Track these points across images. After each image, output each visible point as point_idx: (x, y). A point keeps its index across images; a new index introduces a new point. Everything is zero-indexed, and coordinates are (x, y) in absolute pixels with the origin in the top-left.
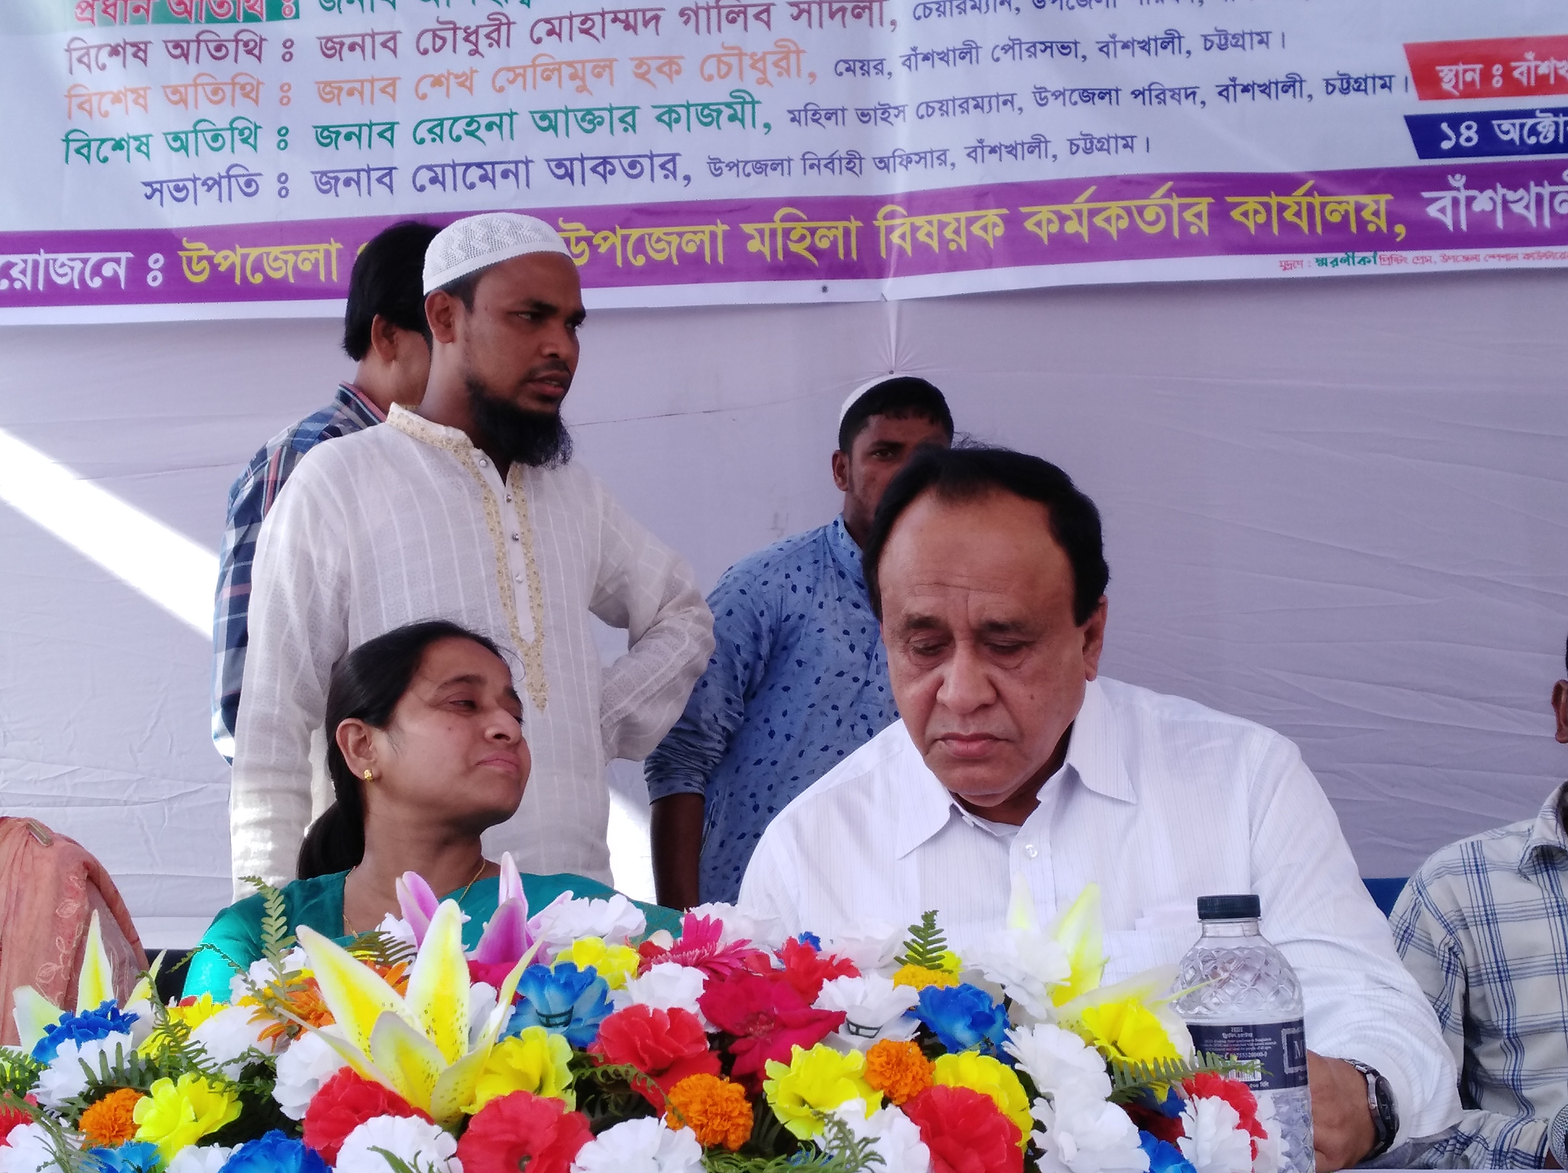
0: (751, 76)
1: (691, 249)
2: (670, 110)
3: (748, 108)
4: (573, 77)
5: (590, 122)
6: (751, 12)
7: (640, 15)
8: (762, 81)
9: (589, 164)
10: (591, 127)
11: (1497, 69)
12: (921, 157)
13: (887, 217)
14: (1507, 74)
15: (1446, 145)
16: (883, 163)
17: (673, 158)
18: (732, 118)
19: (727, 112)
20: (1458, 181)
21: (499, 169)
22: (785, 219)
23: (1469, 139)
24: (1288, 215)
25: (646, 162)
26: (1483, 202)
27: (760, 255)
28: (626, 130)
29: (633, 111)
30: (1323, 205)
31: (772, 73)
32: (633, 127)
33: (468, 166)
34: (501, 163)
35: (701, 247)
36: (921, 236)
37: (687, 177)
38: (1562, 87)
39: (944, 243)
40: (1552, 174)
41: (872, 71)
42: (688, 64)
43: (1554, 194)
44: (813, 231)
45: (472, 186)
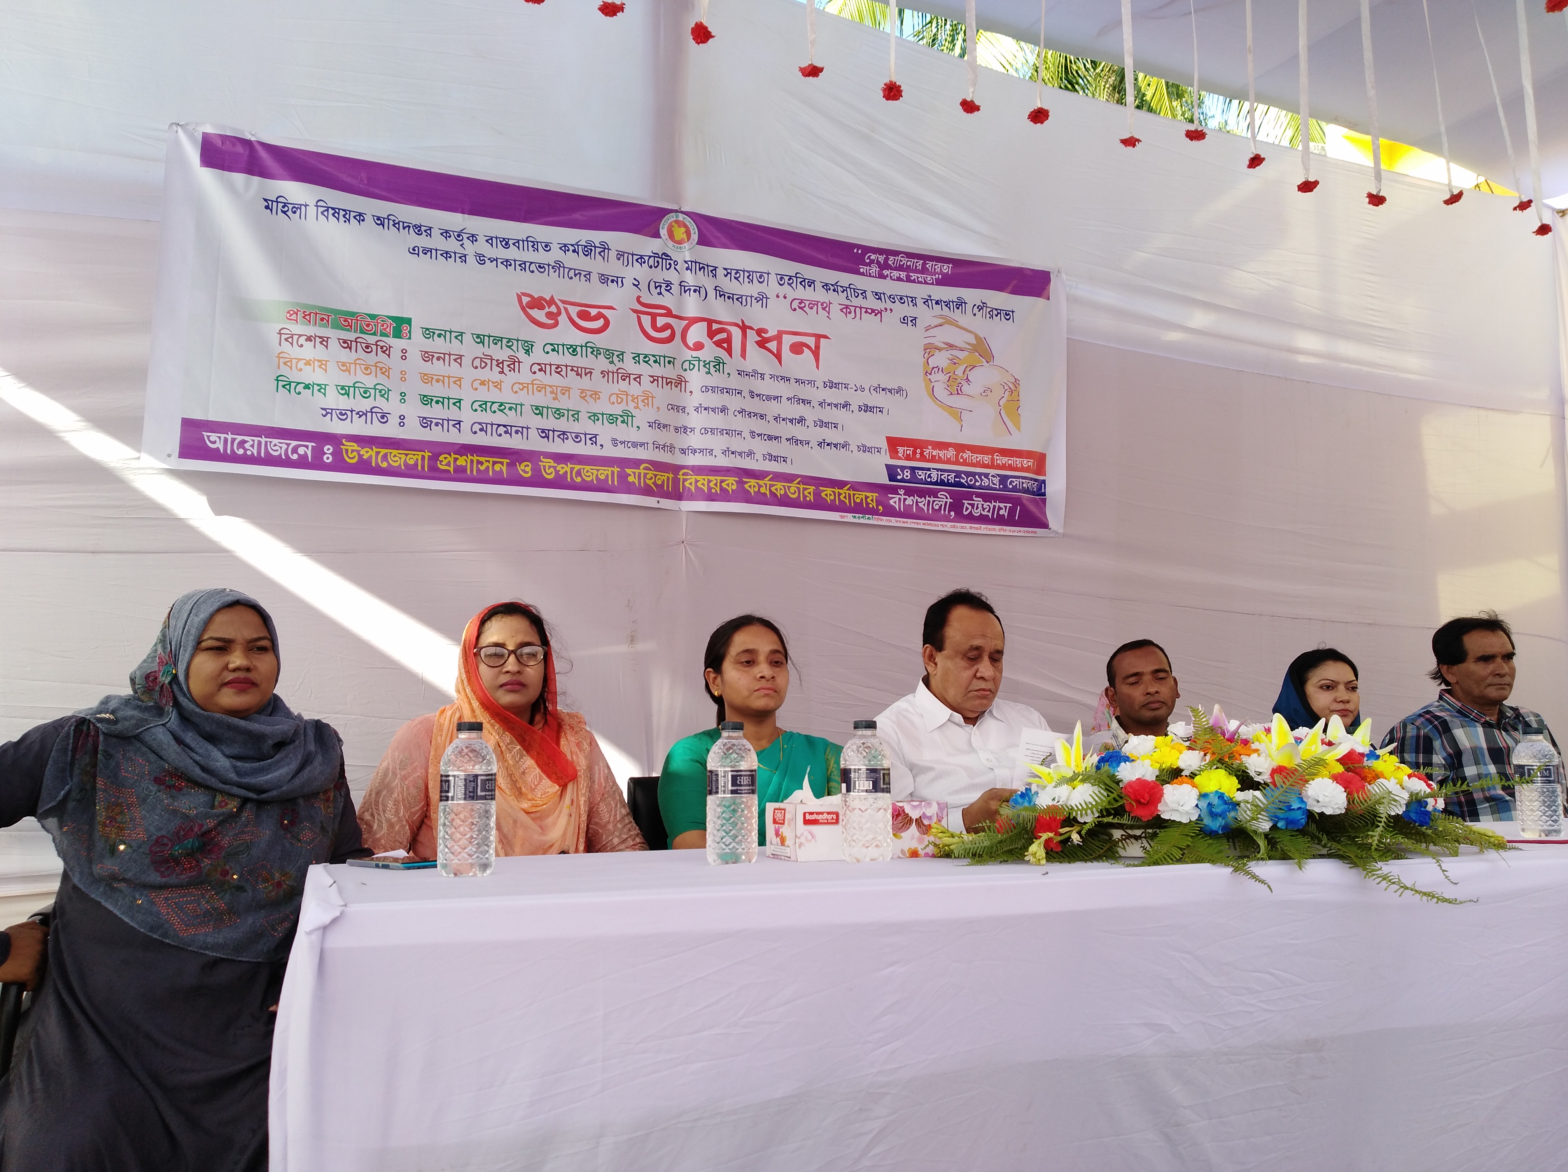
0: (632, 405)
1: (602, 477)
2: (595, 415)
3: (630, 418)
4: (552, 393)
5: (558, 414)
6: (632, 377)
7: (583, 370)
8: (637, 407)
9: (556, 434)
10: (559, 417)
11: (918, 451)
12: (701, 451)
13: (683, 474)
14: (922, 453)
15: (899, 477)
16: (683, 451)
17: (595, 436)
18: (623, 422)
19: (620, 419)
20: (902, 492)
21: (514, 429)
22: (646, 469)
23: (907, 476)
24: (842, 497)
26: (909, 501)
27: (633, 483)
28: (574, 421)
29: (578, 412)
30: (854, 495)
31: (641, 405)
32: (578, 420)
33: (499, 425)
34: (515, 426)
35: (607, 477)
36: (699, 484)
37: (602, 445)
38: (940, 461)
39: (710, 489)
40: (934, 494)
41: (680, 411)
42: (604, 396)
43: (934, 501)
44: (656, 475)
45: (500, 435)
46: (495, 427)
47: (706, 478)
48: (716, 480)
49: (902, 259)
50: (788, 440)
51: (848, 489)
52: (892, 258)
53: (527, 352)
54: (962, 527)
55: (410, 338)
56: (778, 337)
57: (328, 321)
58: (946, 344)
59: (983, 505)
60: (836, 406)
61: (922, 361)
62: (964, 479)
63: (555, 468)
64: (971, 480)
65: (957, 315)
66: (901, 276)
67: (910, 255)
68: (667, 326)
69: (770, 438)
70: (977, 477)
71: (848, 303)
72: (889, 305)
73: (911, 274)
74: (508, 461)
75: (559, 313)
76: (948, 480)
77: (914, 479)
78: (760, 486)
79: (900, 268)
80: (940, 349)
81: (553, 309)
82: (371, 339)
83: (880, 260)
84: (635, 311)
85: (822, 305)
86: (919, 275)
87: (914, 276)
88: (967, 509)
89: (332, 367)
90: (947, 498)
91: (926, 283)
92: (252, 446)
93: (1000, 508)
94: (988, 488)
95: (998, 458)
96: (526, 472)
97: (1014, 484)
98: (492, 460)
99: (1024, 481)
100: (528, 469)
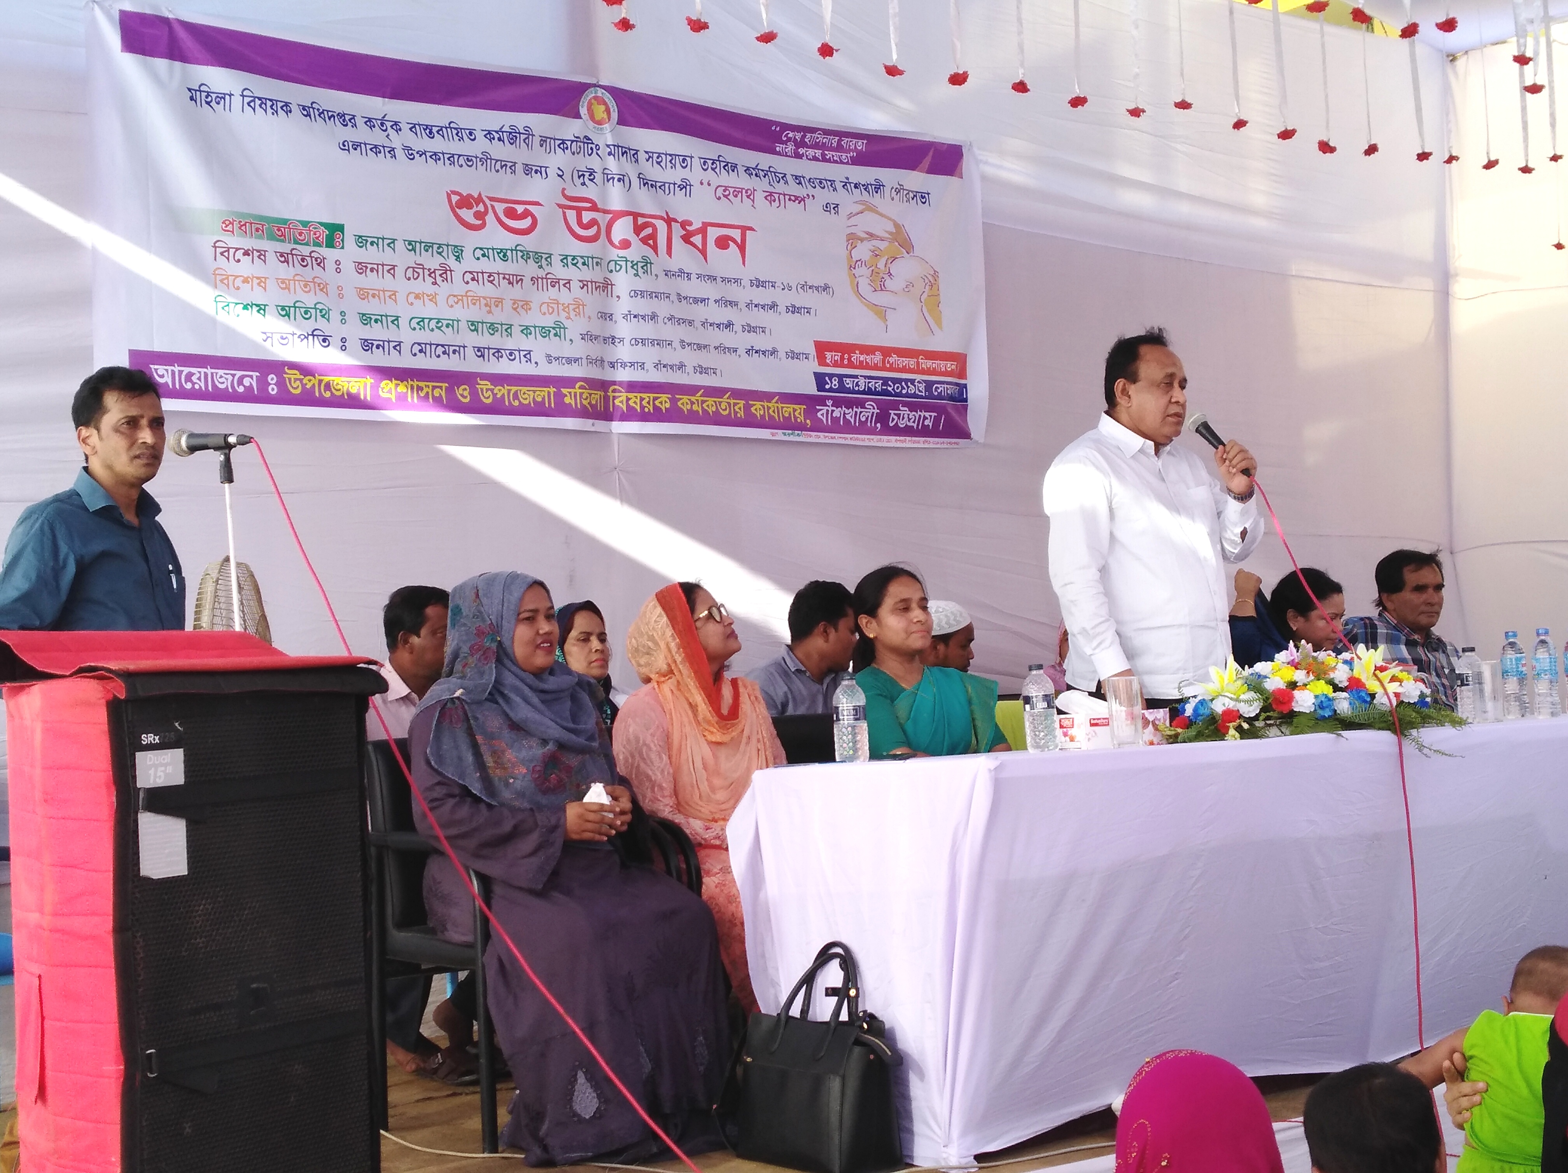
0: (563, 315)
1: (539, 399)
2: (527, 328)
3: (562, 330)
4: (486, 305)
5: (493, 329)
6: (562, 282)
7: (515, 277)
8: (568, 318)
9: (492, 351)
10: (492, 332)
11: (847, 356)
12: (632, 364)
13: (614, 392)
14: (849, 359)
15: (827, 387)
16: (613, 365)
17: (529, 352)
18: (556, 335)
19: (553, 332)
20: (829, 403)
21: (452, 349)
22: (581, 388)
23: (835, 385)
24: (771, 411)
25: (517, 353)
26: (837, 413)
27: (569, 405)
28: (508, 336)
29: (511, 326)
30: (782, 408)
31: (572, 314)
32: (511, 335)
33: (438, 345)
34: (452, 346)
35: (544, 398)
36: (631, 403)
37: (536, 363)
38: (867, 367)
39: (642, 407)
40: (861, 404)
41: (608, 319)
42: (534, 306)
43: (861, 412)
44: (590, 395)
45: (439, 356)
46: (433, 347)
47: (639, 395)
48: (649, 397)
49: (819, 136)
50: (716, 348)
51: (776, 402)
52: (809, 135)
53: (458, 258)
54: (888, 441)
55: (343, 248)
56: (703, 231)
57: (263, 231)
58: (868, 233)
59: (909, 415)
60: (763, 307)
61: (845, 253)
62: (891, 386)
63: (492, 390)
64: (898, 388)
65: (876, 200)
66: (817, 155)
67: (827, 132)
68: (593, 223)
69: (700, 347)
70: (903, 383)
71: (771, 189)
72: (811, 191)
73: (826, 152)
74: (447, 385)
75: (486, 212)
76: (875, 388)
77: (842, 389)
78: (692, 403)
79: (816, 146)
80: (862, 240)
81: (481, 208)
82: (305, 250)
83: (797, 137)
84: (560, 206)
85: (746, 192)
86: (834, 154)
87: (829, 154)
88: (893, 419)
89: (271, 284)
90: (874, 409)
91: (842, 162)
92: (199, 379)
93: (925, 418)
94: (915, 396)
95: (922, 361)
96: (465, 397)
97: (939, 391)
98: (431, 384)
99: (948, 386)
100: (466, 393)
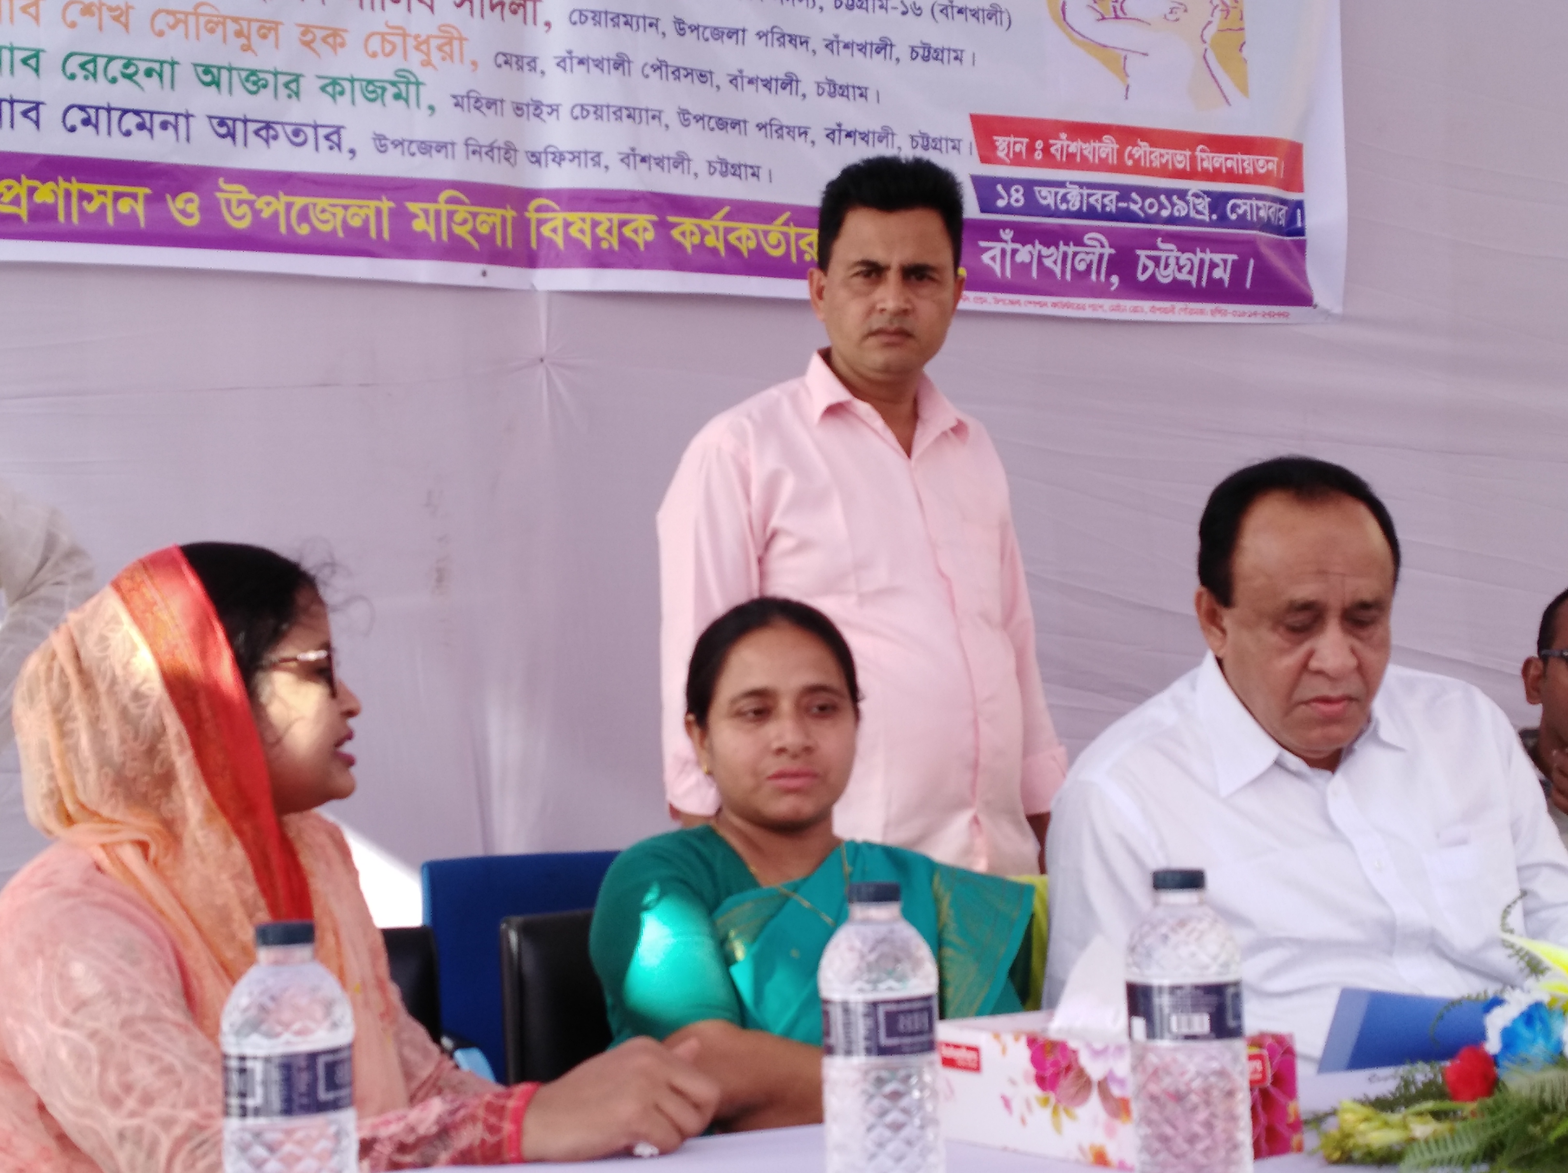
0: (416, 58)
1: (356, 223)
2: (335, 82)
3: (412, 88)
4: (239, 34)
5: (255, 83)
8: (427, 64)
9: (252, 127)
10: (254, 88)
11: (1039, 144)
12: (575, 156)
13: (539, 209)
14: (1046, 150)
15: (1001, 203)
16: (535, 158)
17: (338, 130)
18: (397, 97)
19: (391, 90)
20: (1007, 235)
21: (158, 119)
22: (451, 201)
23: (1017, 201)
25: (310, 132)
26: (1023, 255)
27: (424, 235)
28: (290, 97)
29: (297, 78)
31: (436, 56)
32: (297, 94)
33: (125, 112)
34: (159, 113)
35: (366, 221)
36: (573, 232)
37: (352, 151)
38: (1085, 165)
39: (596, 240)
40: (1075, 237)
41: (526, 68)
42: (353, 39)
43: (1075, 254)
44: (475, 215)
45: (128, 133)
46: (115, 115)
47: (590, 216)
48: (611, 221)
50: (761, 127)
54: (1135, 310)
59: (1177, 259)
60: (862, 48)
62: (1135, 203)
63: (251, 204)
64: (1151, 206)
69: (723, 124)
70: (1163, 198)
74: (148, 191)
76: (1104, 206)
77: (1032, 206)
78: (704, 233)
88: (1145, 268)
90: (1102, 246)
93: (1213, 266)
94: (1186, 220)
95: (1204, 155)
96: (189, 216)
97: (1240, 211)
98: (111, 189)
99: (1260, 203)
100: (193, 208)
